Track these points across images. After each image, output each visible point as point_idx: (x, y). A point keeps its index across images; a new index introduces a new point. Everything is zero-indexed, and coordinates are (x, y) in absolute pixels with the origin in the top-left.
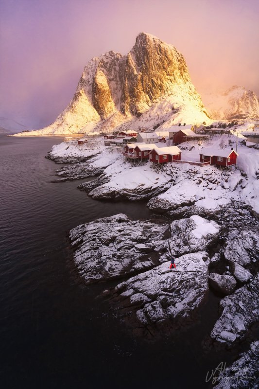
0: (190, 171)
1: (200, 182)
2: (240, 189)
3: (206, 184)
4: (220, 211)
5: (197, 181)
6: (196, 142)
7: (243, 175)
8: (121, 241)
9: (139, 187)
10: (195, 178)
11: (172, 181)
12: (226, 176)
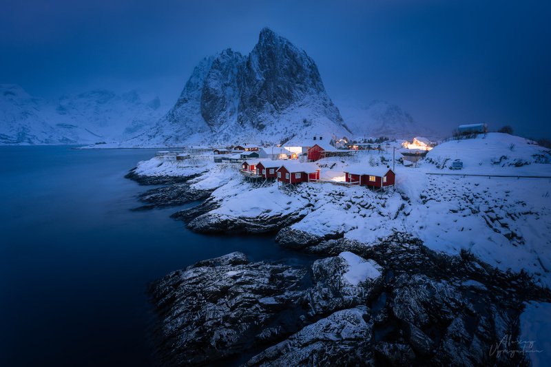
0: (334, 193)
1: (349, 207)
2: (403, 217)
3: (357, 210)
4: (380, 246)
5: (344, 206)
6: (338, 158)
7: (404, 198)
8: (237, 294)
9: (263, 215)
10: (342, 201)
11: (309, 205)
12: (382, 200)
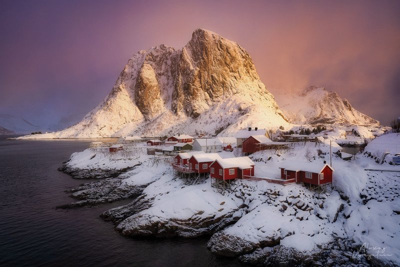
0: (269, 192)
1: (285, 208)
2: (343, 219)
3: (294, 212)
4: (319, 254)
5: (280, 207)
6: (273, 151)
7: (343, 198)
9: (195, 217)
10: (277, 202)
11: (244, 206)
12: (320, 200)
